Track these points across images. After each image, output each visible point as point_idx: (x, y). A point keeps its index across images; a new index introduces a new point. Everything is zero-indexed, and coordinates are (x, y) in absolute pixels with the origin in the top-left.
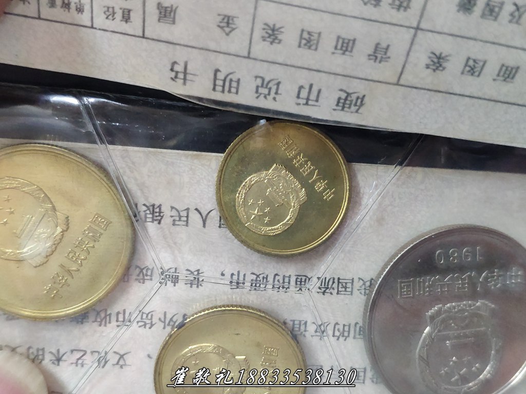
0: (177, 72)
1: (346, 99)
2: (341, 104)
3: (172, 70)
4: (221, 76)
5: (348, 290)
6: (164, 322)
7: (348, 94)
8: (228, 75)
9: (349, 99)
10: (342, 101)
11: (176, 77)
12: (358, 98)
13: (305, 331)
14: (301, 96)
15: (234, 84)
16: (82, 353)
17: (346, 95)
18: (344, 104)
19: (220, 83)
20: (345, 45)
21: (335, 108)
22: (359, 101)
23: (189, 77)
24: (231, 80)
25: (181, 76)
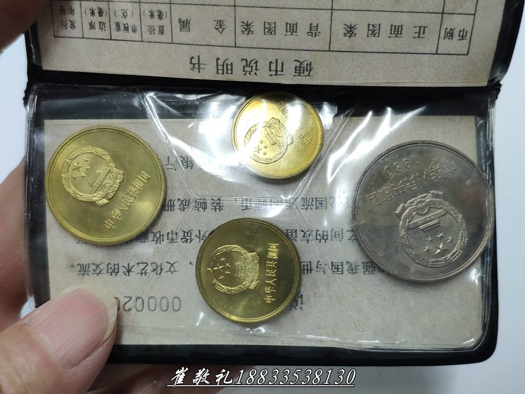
0: (194, 64)
1: (300, 67)
2: (297, 71)
3: (191, 63)
4: (221, 63)
5: (323, 205)
6: (199, 238)
7: (301, 63)
8: (225, 61)
9: (302, 66)
10: (298, 69)
11: (194, 68)
12: (307, 65)
13: (296, 237)
14: (272, 69)
15: (229, 67)
16: (145, 265)
17: (299, 64)
18: (300, 70)
19: (221, 67)
20: (291, 28)
21: (295, 74)
22: (309, 66)
23: (202, 66)
24: (227, 64)
25: (196, 66)
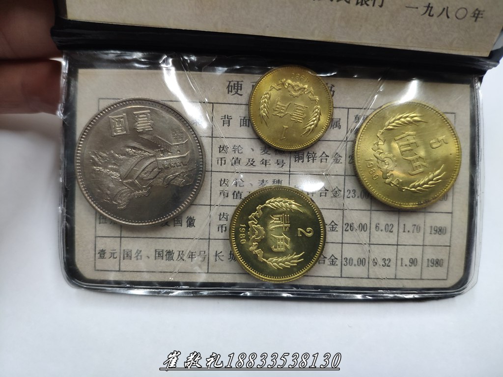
1: (238, 89)
2: (239, 85)
3: (334, 92)
11: (331, 88)
17: (238, 92)
20: (245, 123)
21: (242, 83)
22: (230, 90)
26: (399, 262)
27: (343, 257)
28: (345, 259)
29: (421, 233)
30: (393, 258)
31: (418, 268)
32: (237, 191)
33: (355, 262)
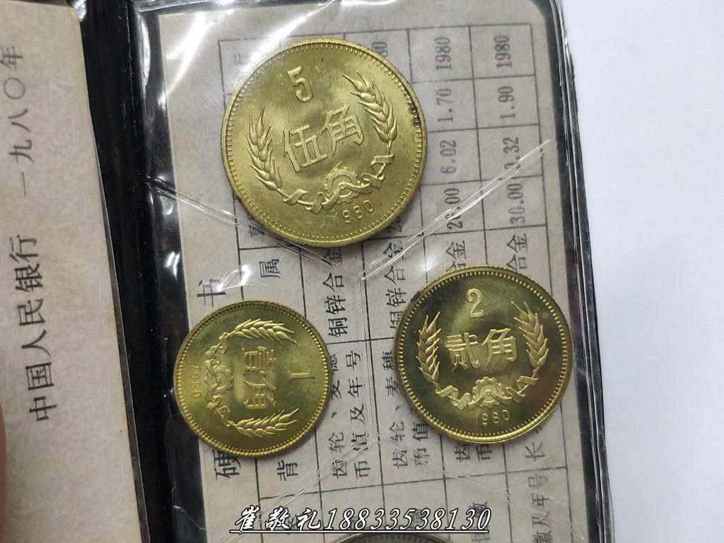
0: (210, 286)
9: (231, 461)
12: (234, 469)
22: (231, 471)
25: (207, 291)
26: (508, 121)
27: (510, 225)
28: (512, 222)
29: (451, 85)
30: (500, 134)
31: (514, 83)
32: (412, 434)
33: (516, 203)
